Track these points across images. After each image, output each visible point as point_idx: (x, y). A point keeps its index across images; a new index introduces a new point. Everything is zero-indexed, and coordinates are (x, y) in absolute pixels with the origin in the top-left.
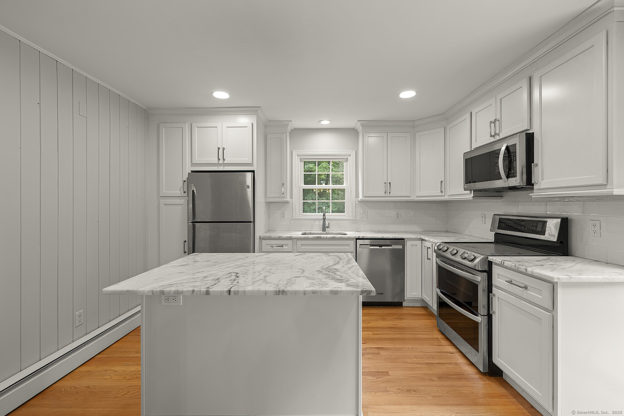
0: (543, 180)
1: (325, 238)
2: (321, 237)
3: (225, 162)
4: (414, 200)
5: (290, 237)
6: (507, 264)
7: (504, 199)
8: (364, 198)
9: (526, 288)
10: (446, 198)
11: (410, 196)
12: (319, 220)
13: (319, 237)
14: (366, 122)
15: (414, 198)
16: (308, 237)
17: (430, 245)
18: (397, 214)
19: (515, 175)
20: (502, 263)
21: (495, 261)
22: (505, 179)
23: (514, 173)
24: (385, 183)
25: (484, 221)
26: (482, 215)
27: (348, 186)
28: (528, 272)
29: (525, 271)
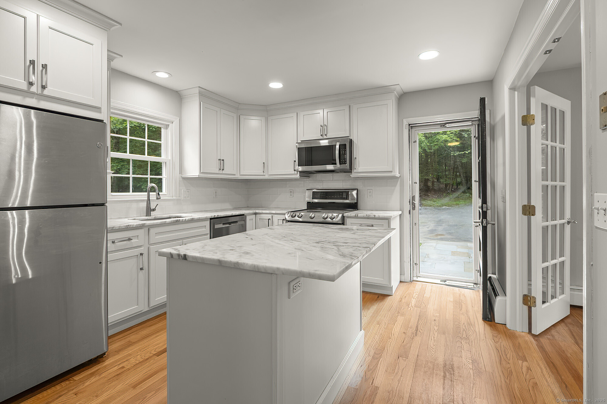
0: (359, 167)
1: (183, 221)
2: (179, 220)
3: (46, 92)
4: (238, 178)
5: (143, 224)
6: (359, 215)
7: (310, 179)
8: (201, 174)
9: (372, 226)
10: (267, 177)
11: (234, 175)
12: (142, 201)
13: (177, 220)
14: (205, 90)
15: (238, 177)
16: (166, 222)
17: (269, 216)
18: (216, 192)
19: (346, 163)
20: (356, 216)
21: (350, 216)
22: (338, 165)
23: (345, 162)
24: (219, 159)
25: (292, 196)
26: (290, 191)
27: (170, 159)
28: (376, 217)
29: (374, 217)
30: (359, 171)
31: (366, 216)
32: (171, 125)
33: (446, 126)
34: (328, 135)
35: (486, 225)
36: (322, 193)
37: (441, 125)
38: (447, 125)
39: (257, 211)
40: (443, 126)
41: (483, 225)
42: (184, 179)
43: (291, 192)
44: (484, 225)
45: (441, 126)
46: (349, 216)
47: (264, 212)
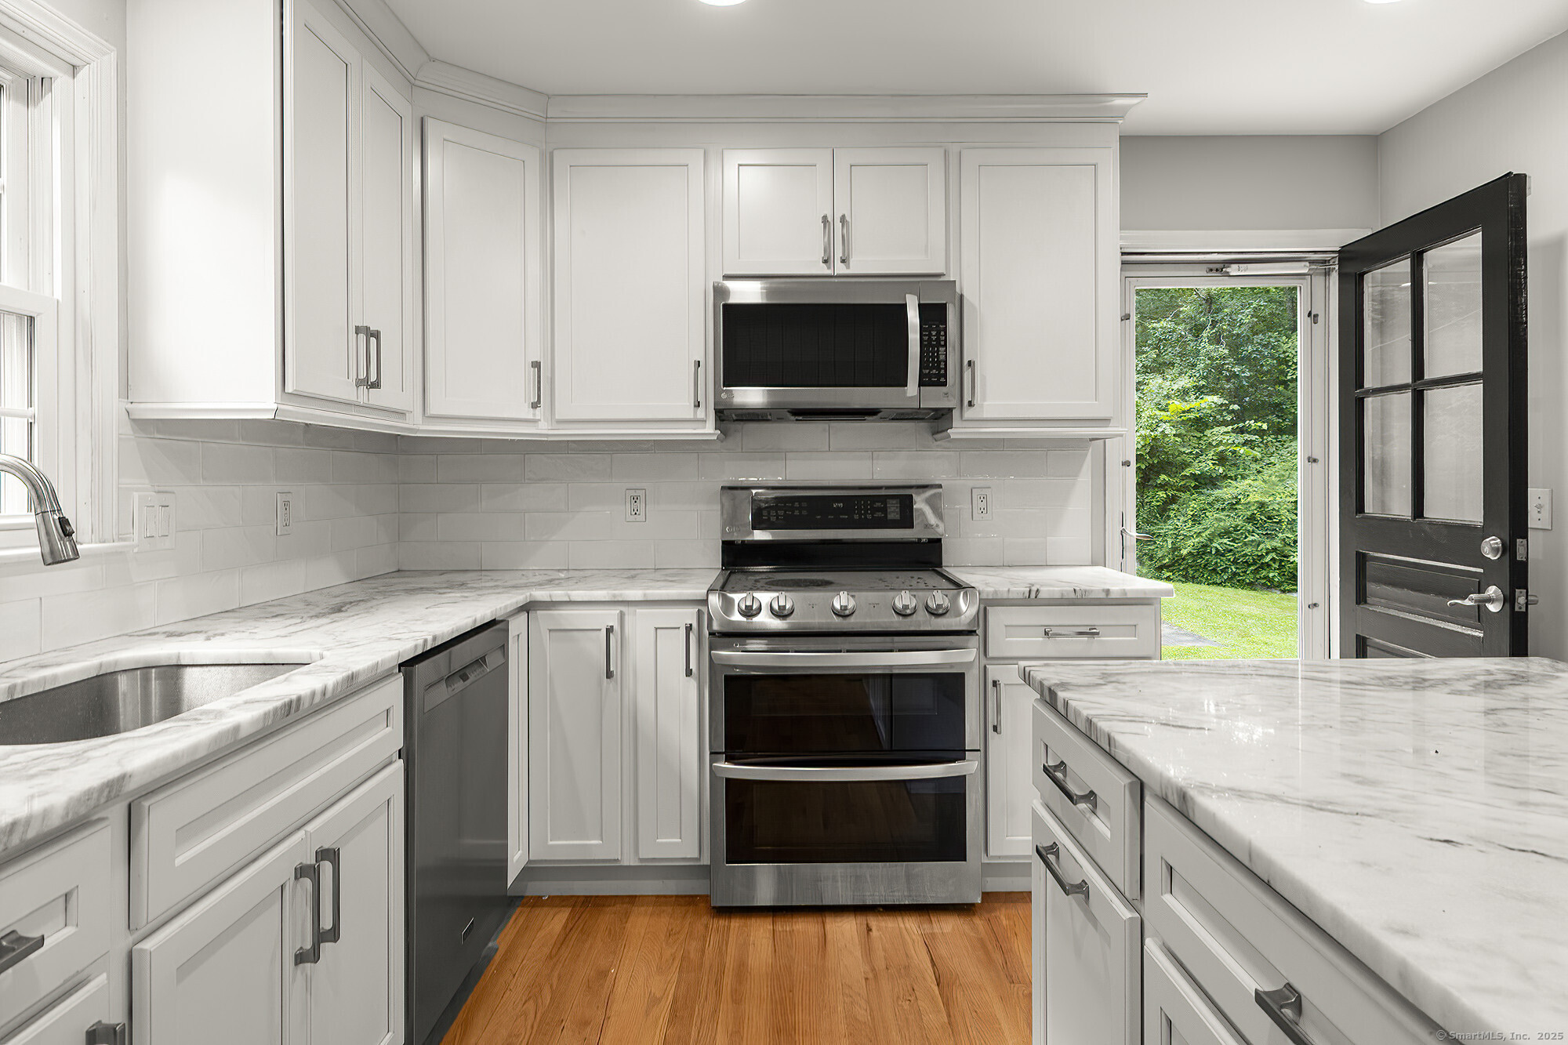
0: (987, 398)
6: (1045, 591)
9: (1095, 632)
10: (544, 431)
15: (417, 425)
17: (610, 616)
18: (286, 504)
19: (942, 380)
20: (1033, 595)
21: (1005, 596)
22: (912, 387)
23: (939, 376)
24: (357, 328)
25: (642, 513)
26: (633, 493)
27: (58, 295)
28: (1112, 596)
29: (1103, 595)
30: (985, 416)
31: (1073, 595)
32: (61, 82)
33: (1228, 270)
34: (851, 260)
35: (1524, 610)
36: (797, 505)
37: (1211, 266)
38: (1233, 270)
39: (541, 595)
40: (1217, 270)
41: (1517, 609)
42: (147, 427)
43: (635, 499)
44: (1520, 608)
45: (1211, 270)
46: (999, 597)
47: (578, 595)
